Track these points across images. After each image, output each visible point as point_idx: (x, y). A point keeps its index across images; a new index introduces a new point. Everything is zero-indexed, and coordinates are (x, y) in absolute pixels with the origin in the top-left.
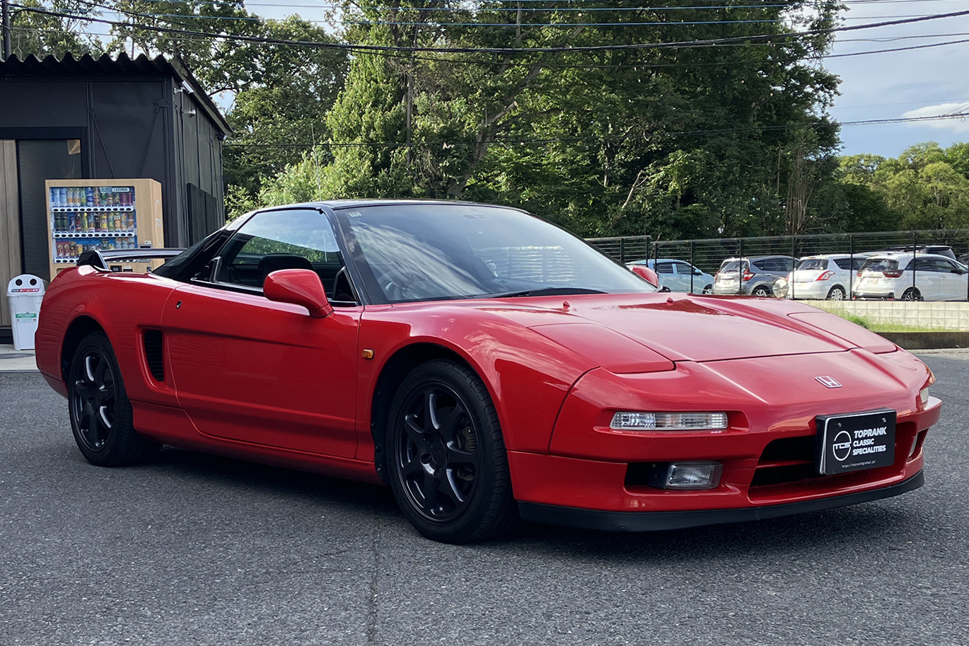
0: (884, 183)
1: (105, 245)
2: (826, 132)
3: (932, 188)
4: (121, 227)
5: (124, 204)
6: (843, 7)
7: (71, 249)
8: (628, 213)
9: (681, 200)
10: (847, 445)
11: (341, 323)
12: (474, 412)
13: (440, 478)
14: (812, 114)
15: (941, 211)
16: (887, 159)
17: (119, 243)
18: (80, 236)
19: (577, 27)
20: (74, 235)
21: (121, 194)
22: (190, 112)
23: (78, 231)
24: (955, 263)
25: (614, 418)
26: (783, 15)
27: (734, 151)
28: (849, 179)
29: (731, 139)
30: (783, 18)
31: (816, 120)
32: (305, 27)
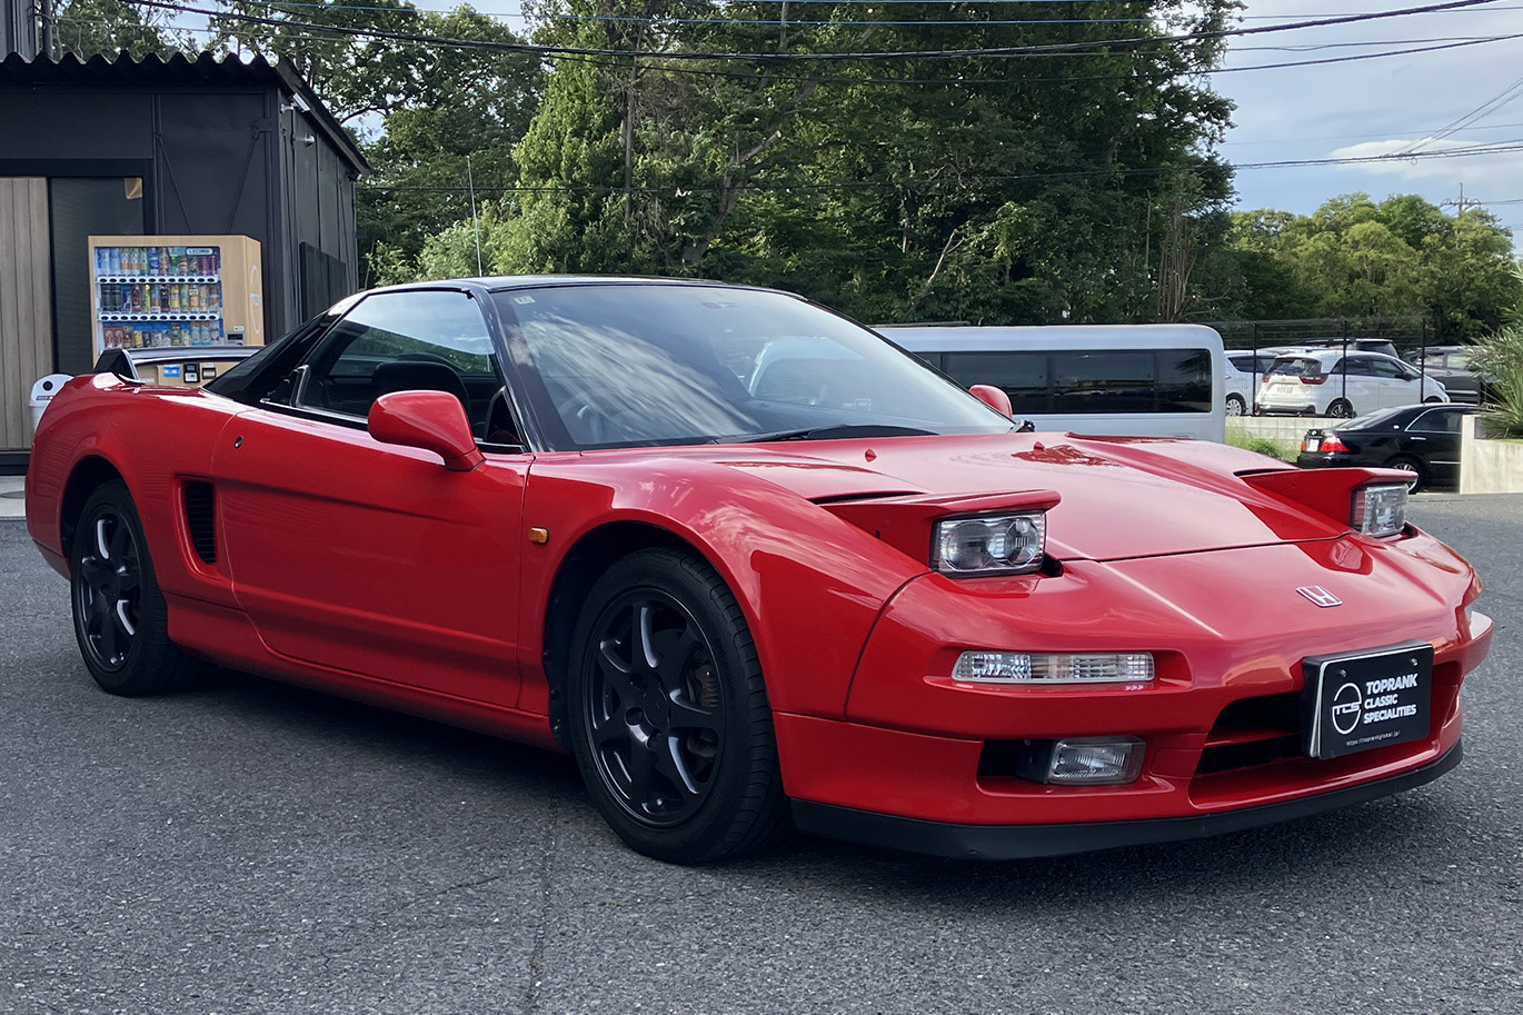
0: (1293, 250)
1: (176, 332)
2: (1215, 179)
3: (1361, 257)
4: (199, 306)
5: (205, 272)
6: (1238, 5)
7: (125, 338)
8: (937, 288)
9: (1011, 271)
10: (1355, 707)
11: (499, 480)
12: (716, 642)
13: (657, 751)
14: (1196, 152)
15: (1373, 290)
16: (1297, 217)
17: (195, 329)
18: (139, 319)
19: (866, 26)
20: (129, 317)
21: (200, 258)
22: (306, 140)
23: (136, 311)
24: (1401, 364)
25: (959, 662)
26: (1154, 14)
27: (1083, 202)
28: (1243, 244)
29: (1081, 187)
30: (1154, 18)
31: (1200, 161)
32: (480, 22)
